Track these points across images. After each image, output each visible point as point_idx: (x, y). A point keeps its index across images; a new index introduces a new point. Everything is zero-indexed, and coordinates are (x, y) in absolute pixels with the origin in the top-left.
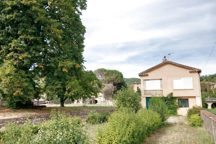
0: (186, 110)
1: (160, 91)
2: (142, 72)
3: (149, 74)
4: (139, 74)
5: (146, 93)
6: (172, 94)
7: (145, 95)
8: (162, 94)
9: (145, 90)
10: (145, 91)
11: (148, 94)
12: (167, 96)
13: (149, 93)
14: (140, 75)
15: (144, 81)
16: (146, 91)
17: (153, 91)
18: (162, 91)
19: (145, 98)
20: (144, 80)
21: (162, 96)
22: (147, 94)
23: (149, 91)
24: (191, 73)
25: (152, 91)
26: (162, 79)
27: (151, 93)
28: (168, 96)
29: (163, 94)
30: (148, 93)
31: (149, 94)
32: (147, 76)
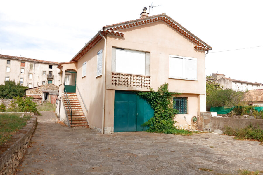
0: (184, 118)
1: (146, 79)
2: (114, 26)
3: (126, 34)
4: (104, 28)
5: (117, 79)
6: (166, 86)
7: (114, 85)
8: (148, 85)
9: (113, 71)
10: (114, 76)
11: (120, 83)
12: (158, 91)
13: (123, 80)
14: (106, 30)
15: (114, 49)
16: (117, 76)
17: (132, 77)
18: (148, 79)
19: (114, 92)
20: (113, 47)
21: (149, 90)
22: (117, 82)
23: (123, 77)
24: (195, 51)
25: (129, 77)
26: (149, 52)
27: (126, 80)
28: (160, 91)
29: (151, 85)
30: (120, 80)
31: (123, 83)
32: (121, 40)
